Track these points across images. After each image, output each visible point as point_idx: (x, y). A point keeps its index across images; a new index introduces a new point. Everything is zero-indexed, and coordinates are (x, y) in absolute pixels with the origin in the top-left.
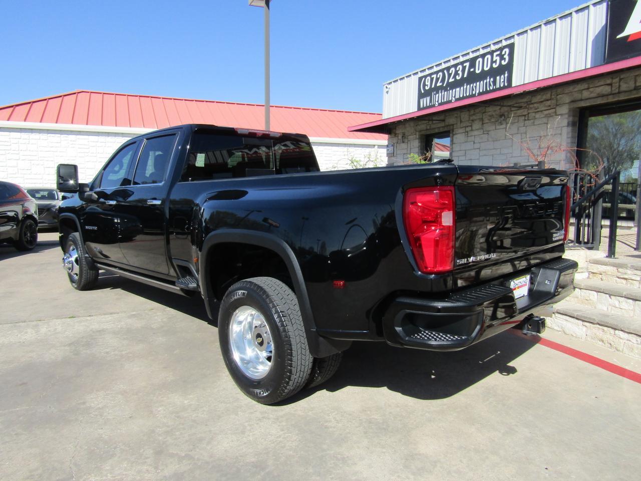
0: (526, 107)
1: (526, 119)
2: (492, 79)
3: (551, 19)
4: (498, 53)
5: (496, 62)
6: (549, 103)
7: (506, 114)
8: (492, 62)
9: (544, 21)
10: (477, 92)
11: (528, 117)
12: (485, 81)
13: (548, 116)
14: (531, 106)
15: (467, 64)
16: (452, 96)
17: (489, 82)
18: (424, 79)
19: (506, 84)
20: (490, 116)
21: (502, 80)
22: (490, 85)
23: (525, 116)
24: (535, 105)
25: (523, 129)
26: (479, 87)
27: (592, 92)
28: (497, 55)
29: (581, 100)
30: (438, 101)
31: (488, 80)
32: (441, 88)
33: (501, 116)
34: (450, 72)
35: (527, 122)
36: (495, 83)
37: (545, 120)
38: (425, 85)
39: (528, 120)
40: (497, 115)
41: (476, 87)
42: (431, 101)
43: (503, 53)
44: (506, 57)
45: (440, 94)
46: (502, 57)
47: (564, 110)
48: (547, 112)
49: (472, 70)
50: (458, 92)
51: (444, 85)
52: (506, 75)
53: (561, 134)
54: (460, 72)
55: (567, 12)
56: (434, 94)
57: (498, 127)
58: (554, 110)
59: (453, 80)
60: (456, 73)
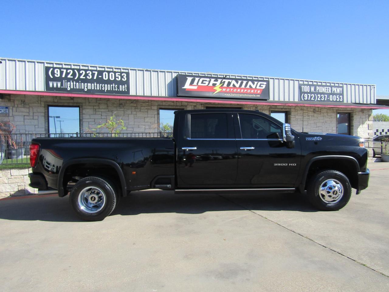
0: (135, 103)
1: (136, 108)
2: (116, 86)
3: (149, 70)
4: (120, 74)
5: (118, 77)
6: (147, 103)
7: (124, 104)
8: (115, 77)
9: (145, 69)
10: (106, 89)
11: (137, 108)
12: (112, 85)
13: (148, 109)
14: (139, 103)
15: (96, 73)
16: (84, 87)
17: (115, 86)
18: (52, 69)
19: (126, 90)
20: (113, 103)
21: (123, 88)
22: (115, 88)
23: (135, 107)
24: (141, 103)
25: (135, 113)
26: (107, 87)
27: (166, 103)
28: (118, 75)
29: (162, 105)
30: (70, 87)
31: (114, 85)
32: (73, 80)
33: (121, 104)
34: (81, 72)
35: (136, 110)
36: (118, 88)
37: (146, 110)
38: (53, 73)
39: (137, 109)
40: (117, 103)
41: (104, 86)
42: (62, 85)
43: (123, 75)
44: (125, 77)
45: (72, 83)
46: (122, 77)
47: (155, 108)
48: (147, 107)
49: (100, 77)
50: (90, 86)
51: (76, 78)
52: (126, 86)
53: (154, 117)
54: (90, 75)
55: (156, 70)
56: (65, 82)
57: (118, 109)
58: (150, 107)
59: (84, 78)
60: (86, 75)
